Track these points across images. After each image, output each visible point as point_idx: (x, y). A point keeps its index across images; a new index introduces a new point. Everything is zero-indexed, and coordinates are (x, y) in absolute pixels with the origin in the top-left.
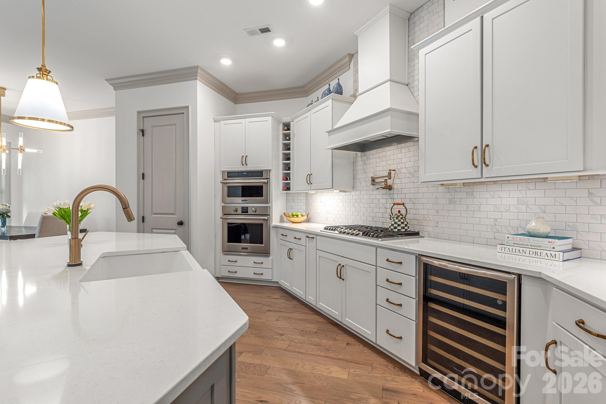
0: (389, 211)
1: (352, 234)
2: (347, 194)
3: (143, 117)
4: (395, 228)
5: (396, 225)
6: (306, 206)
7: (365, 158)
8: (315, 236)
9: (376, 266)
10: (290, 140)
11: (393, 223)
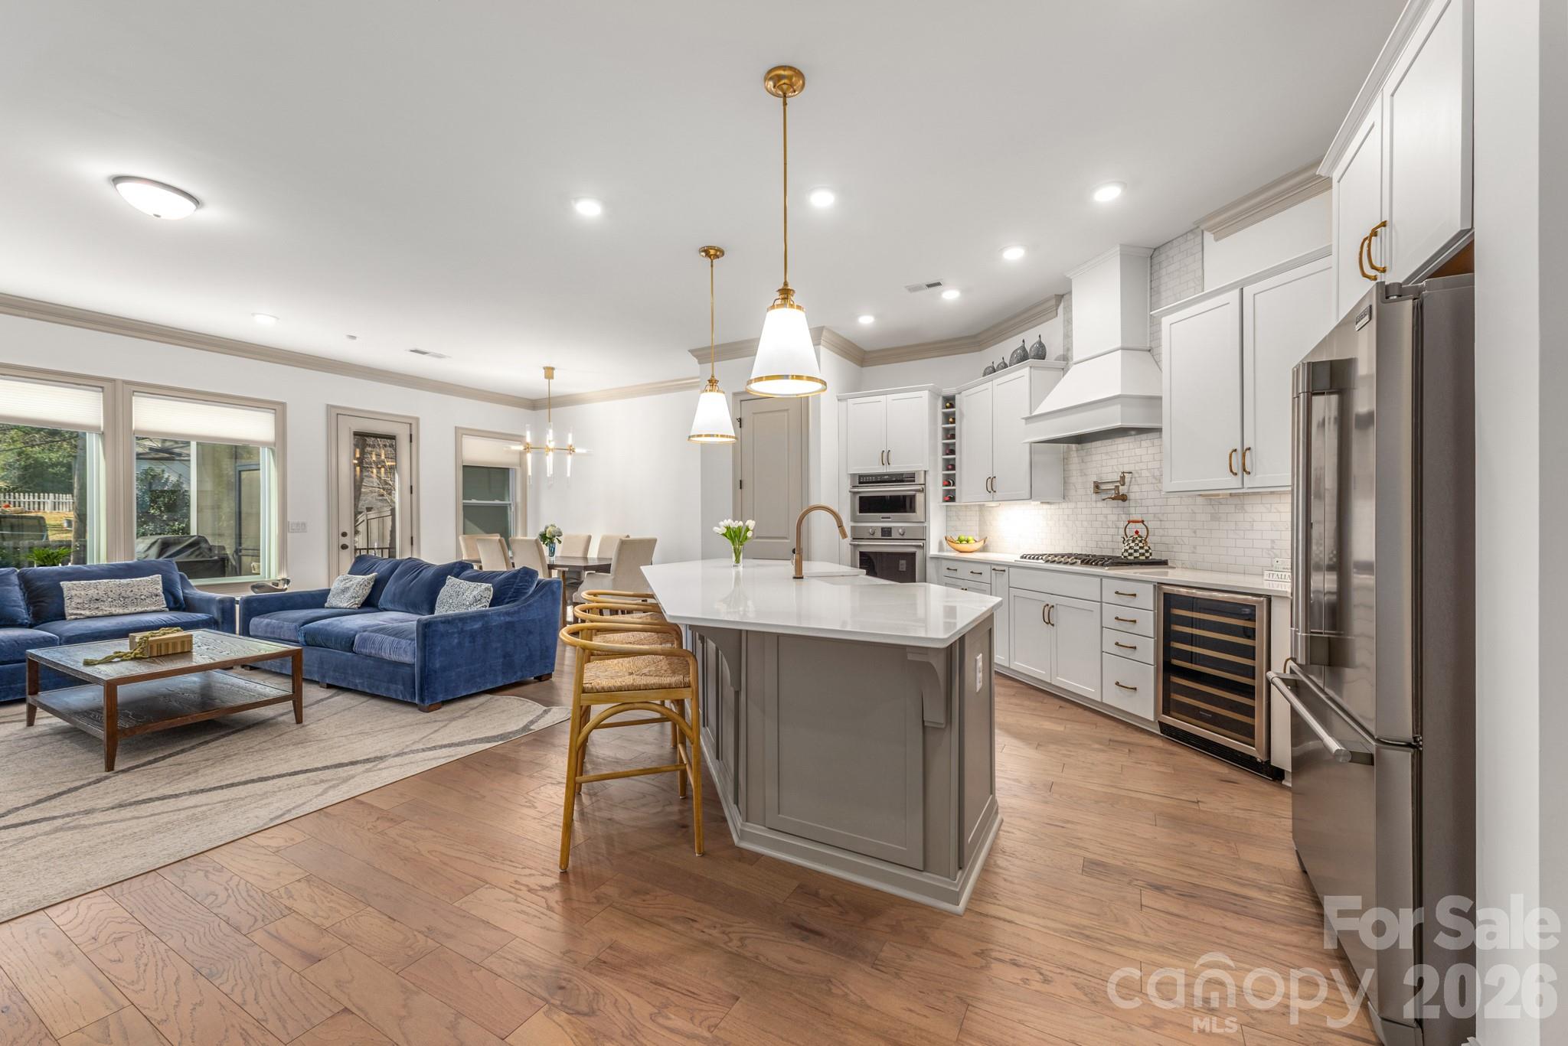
0: (1122, 532)
1: (1066, 563)
2: (1053, 507)
3: (741, 401)
4: (1130, 554)
5: (1132, 551)
6: (980, 525)
7: (1083, 453)
8: (1006, 568)
9: (1101, 602)
10: (954, 422)
11: (1127, 548)
